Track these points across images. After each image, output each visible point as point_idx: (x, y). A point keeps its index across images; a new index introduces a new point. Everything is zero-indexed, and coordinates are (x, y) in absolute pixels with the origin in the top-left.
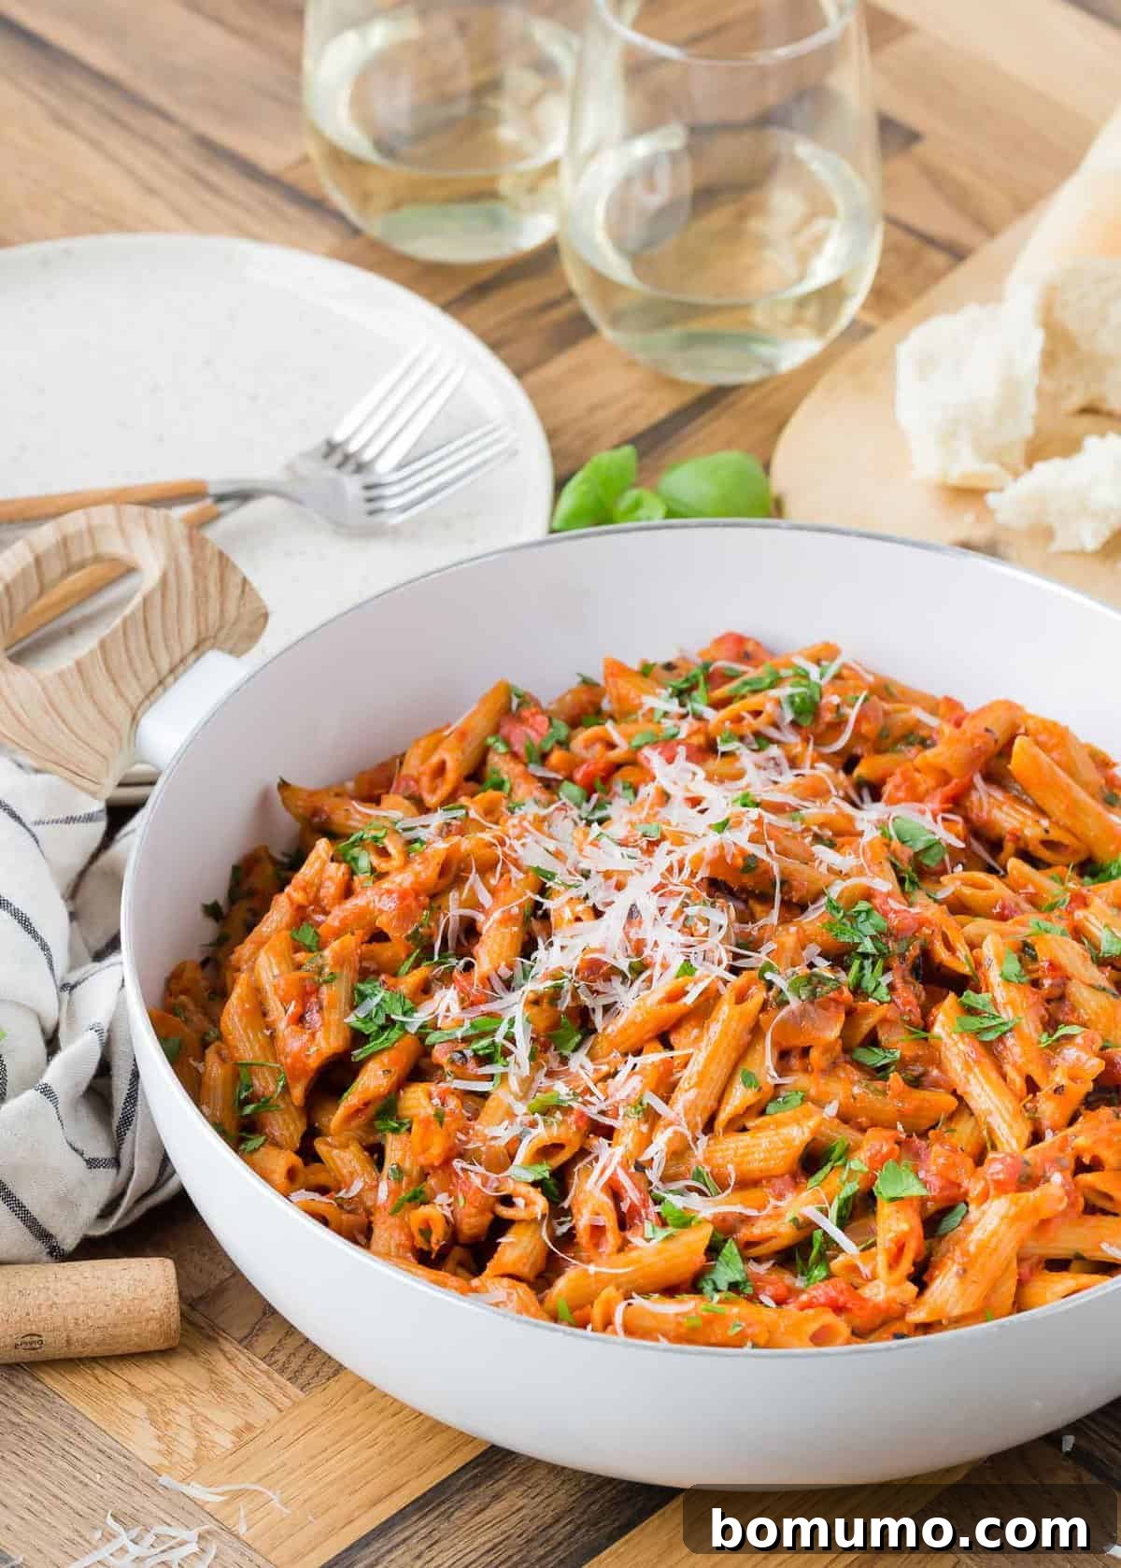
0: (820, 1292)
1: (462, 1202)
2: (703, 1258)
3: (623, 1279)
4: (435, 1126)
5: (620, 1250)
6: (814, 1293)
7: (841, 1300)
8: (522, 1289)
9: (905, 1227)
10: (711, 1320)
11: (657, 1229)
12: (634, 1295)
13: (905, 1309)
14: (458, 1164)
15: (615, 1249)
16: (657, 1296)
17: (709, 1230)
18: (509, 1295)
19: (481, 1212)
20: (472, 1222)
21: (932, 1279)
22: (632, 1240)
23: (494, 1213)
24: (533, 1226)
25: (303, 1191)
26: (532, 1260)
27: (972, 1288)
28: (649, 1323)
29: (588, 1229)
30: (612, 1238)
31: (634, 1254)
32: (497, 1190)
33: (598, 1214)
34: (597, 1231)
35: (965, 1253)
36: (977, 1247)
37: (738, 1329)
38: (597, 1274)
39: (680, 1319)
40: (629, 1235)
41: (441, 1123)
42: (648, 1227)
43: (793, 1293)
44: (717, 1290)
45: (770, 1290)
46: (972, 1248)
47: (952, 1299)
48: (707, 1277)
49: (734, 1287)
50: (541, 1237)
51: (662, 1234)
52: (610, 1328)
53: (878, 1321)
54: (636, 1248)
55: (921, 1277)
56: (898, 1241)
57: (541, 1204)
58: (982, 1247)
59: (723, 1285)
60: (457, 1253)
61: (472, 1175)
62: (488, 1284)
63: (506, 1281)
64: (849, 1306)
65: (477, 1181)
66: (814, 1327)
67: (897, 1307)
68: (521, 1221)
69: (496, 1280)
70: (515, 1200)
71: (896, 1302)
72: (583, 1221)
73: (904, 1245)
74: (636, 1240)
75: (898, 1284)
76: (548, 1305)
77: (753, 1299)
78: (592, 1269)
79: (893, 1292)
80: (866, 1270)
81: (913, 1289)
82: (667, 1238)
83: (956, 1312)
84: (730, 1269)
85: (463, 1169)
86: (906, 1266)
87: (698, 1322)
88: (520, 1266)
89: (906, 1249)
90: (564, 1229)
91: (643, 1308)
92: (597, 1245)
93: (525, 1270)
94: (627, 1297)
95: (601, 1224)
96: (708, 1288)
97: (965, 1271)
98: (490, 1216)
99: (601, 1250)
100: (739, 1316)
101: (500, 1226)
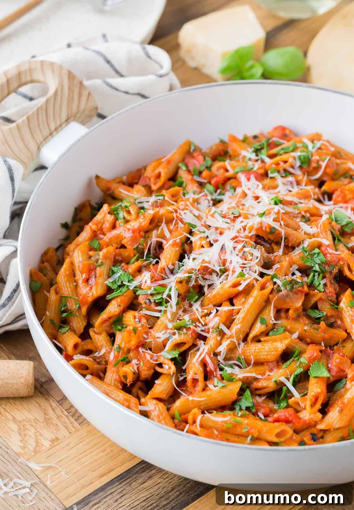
0: (283, 414)
1: (142, 364)
2: (236, 396)
3: (202, 403)
4: (133, 334)
5: (204, 390)
6: (280, 414)
7: (290, 419)
8: (161, 405)
9: (319, 390)
10: (236, 425)
11: (219, 382)
12: (206, 412)
13: (316, 423)
14: (141, 350)
15: (202, 389)
16: (215, 412)
17: (240, 384)
18: (155, 408)
19: (149, 369)
20: (145, 373)
21: (329, 411)
22: (208, 385)
23: (155, 370)
24: (169, 377)
25: (79, 355)
26: (167, 391)
27: (345, 417)
28: (210, 424)
29: (192, 379)
30: (201, 385)
31: (208, 393)
32: (156, 361)
33: (196, 374)
34: (195, 381)
35: (343, 403)
36: (348, 401)
37: (246, 430)
38: (192, 400)
39: (223, 424)
40: (208, 383)
41: (135, 333)
42: (216, 380)
43: (272, 411)
44: (241, 409)
45: (263, 410)
46: (346, 401)
47: (336, 421)
48: (238, 403)
49: (248, 409)
50: (172, 383)
51: (220, 385)
52: (195, 424)
53: (305, 427)
54: (210, 390)
55: (324, 411)
56: (316, 396)
57: (173, 368)
58: (350, 401)
59: (244, 408)
60: (139, 384)
61: (147, 355)
62: (148, 402)
63: (155, 401)
64: (293, 421)
65: (148, 357)
66: (277, 431)
67: (313, 423)
68: (165, 374)
69: (151, 400)
70: (163, 365)
71: (313, 421)
72: (189, 377)
73: (318, 397)
74: (211, 386)
75: (314, 413)
76: (171, 412)
77: (255, 414)
78: (190, 398)
79: (312, 416)
80: (302, 405)
81: (320, 415)
82: (223, 387)
83: (337, 426)
84: (247, 401)
85: (143, 352)
86: (318, 406)
87: (230, 426)
88: (162, 395)
89: (319, 399)
90: (181, 378)
91: (208, 417)
92: (194, 387)
93: (164, 396)
94: (203, 413)
95: (197, 378)
96: (238, 408)
97: (342, 410)
98: (153, 371)
99: (196, 389)
100: (247, 424)
101: (157, 375)
